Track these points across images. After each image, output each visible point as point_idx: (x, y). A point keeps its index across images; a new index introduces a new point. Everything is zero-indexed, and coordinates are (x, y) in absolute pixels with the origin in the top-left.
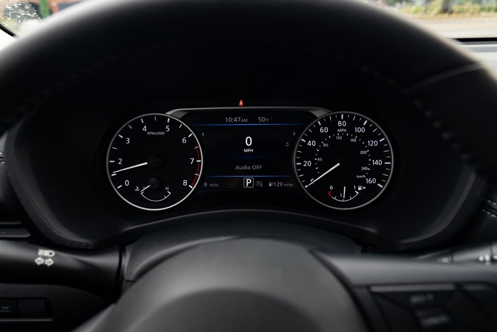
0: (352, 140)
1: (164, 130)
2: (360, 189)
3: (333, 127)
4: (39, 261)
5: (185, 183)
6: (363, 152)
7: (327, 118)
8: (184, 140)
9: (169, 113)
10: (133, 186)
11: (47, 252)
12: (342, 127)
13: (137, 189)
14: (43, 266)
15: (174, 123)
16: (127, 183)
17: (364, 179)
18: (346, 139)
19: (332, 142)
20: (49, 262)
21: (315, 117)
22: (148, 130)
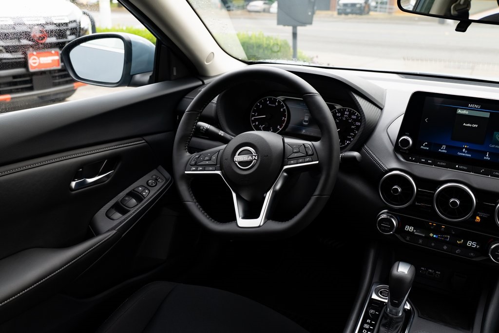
0: (349, 121)
1: (276, 104)
2: (348, 142)
3: (343, 114)
4: (220, 134)
5: (279, 127)
6: (352, 127)
7: (340, 109)
8: (282, 110)
9: (279, 97)
10: (259, 125)
11: (222, 132)
12: (347, 115)
13: (260, 126)
14: (220, 135)
15: (279, 102)
16: (257, 123)
17: (350, 139)
18: (347, 120)
19: (341, 120)
20: (222, 135)
21: (336, 108)
22: (269, 103)
